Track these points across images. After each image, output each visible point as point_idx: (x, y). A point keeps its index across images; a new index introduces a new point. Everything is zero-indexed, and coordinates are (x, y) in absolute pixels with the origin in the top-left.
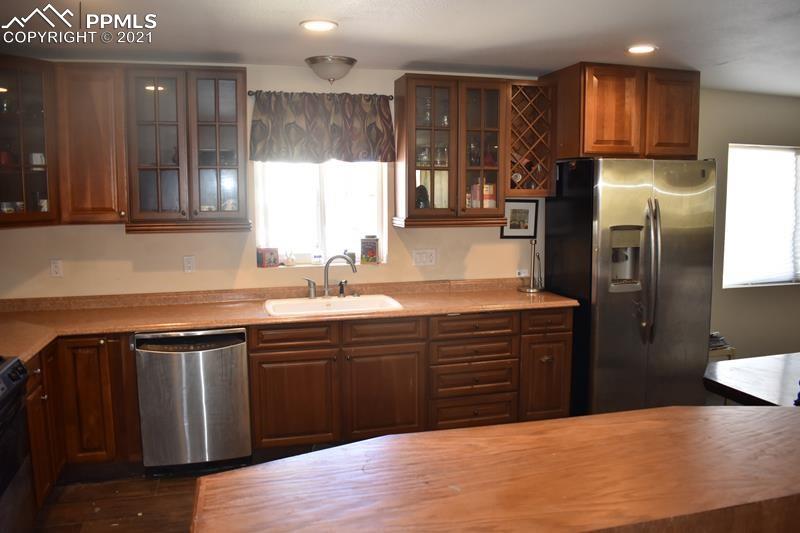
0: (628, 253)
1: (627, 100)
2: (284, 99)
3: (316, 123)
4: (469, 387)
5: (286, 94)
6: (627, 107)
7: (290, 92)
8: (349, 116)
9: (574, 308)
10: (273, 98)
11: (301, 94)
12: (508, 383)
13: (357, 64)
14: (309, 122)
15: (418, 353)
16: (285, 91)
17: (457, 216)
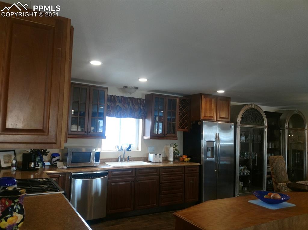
0: (210, 149)
1: (212, 105)
2: (116, 98)
3: (125, 106)
4: (171, 191)
5: (117, 96)
6: (212, 107)
7: (118, 96)
8: (134, 104)
9: (199, 165)
10: (112, 97)
11: (121, 97)
12: (181, 190)
13: (138, 89)
14: (123, 105)
15: (157, 179)
16: (116, 95)
17: (164, 136)
